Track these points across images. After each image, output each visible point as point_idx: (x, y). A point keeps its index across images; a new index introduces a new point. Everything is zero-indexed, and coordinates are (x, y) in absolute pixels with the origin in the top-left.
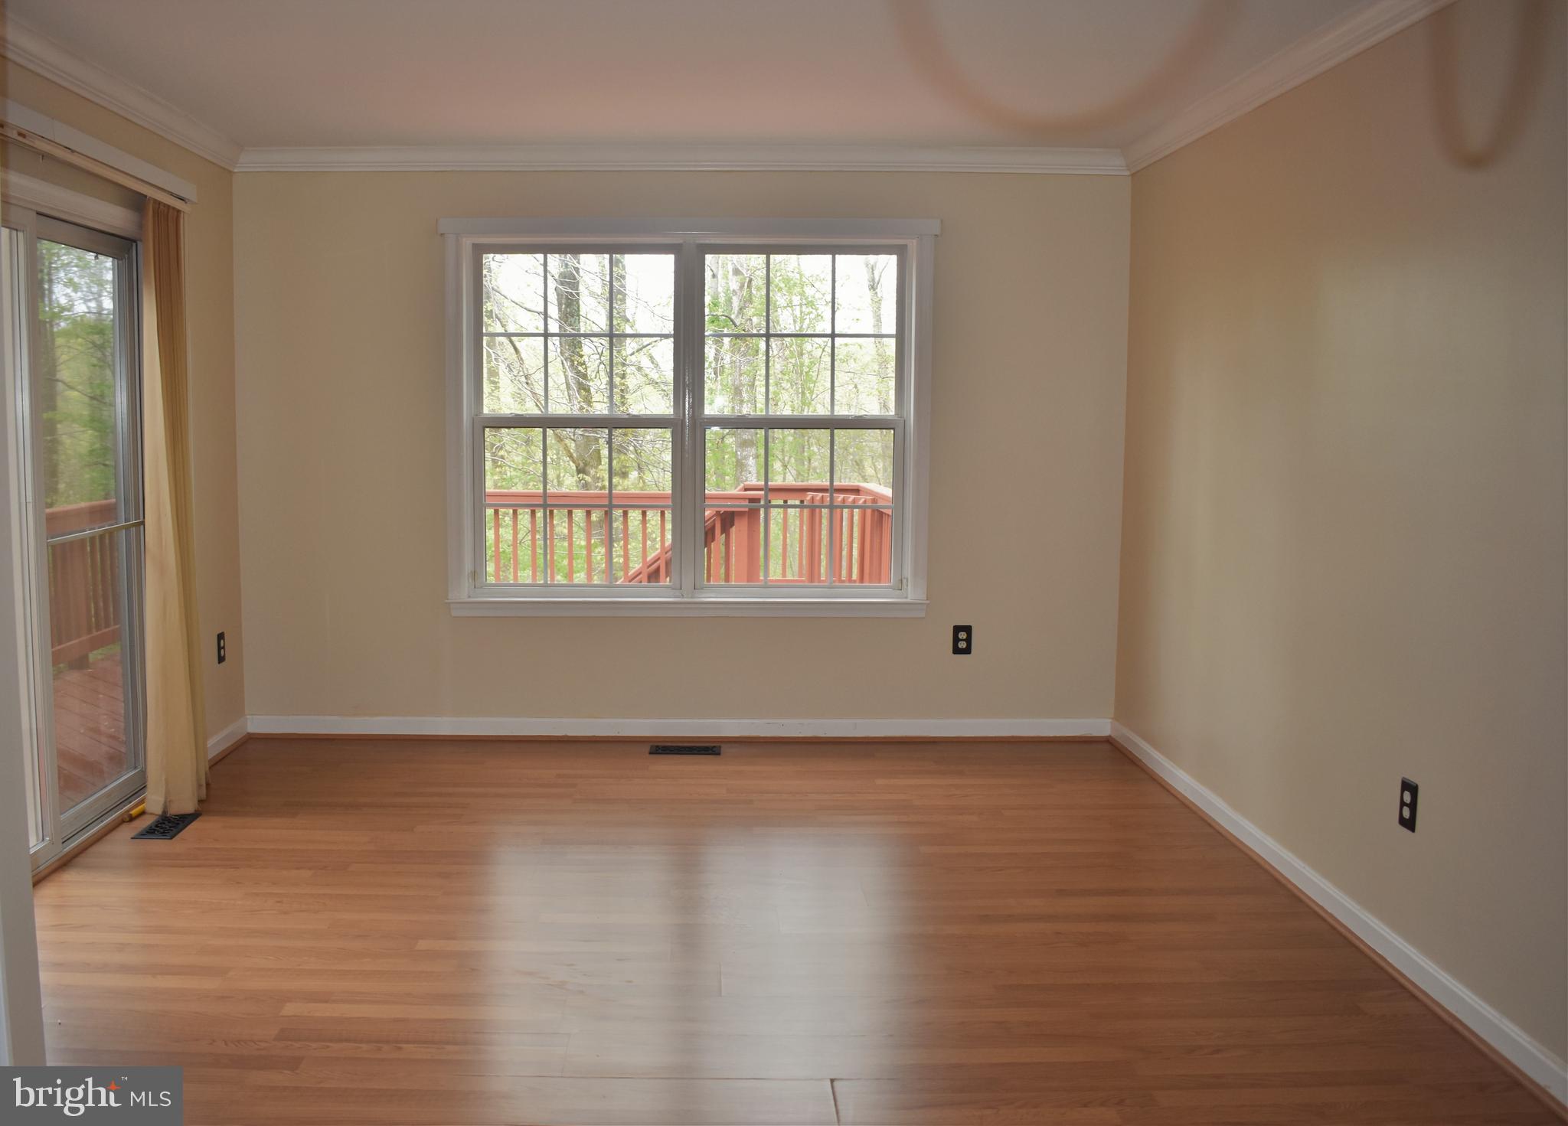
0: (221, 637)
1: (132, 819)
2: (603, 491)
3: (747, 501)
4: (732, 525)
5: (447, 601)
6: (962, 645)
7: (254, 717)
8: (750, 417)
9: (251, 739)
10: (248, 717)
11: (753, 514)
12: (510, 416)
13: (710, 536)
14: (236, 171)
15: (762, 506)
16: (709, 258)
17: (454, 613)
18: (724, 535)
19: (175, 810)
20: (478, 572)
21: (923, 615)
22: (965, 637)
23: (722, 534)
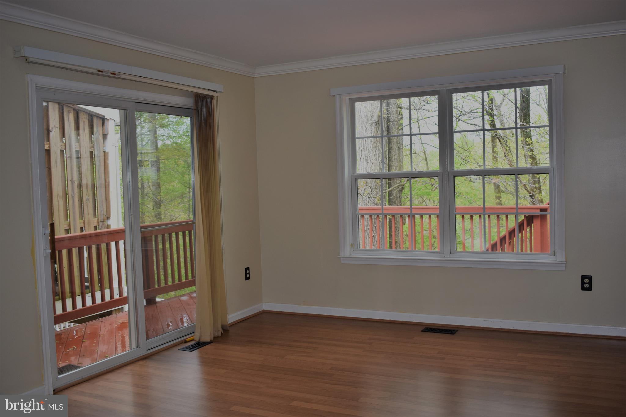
0: (247, 269)
1: (186, 342)
2: (437, 206)
3: (539, 210)
4: (533, 222)
5: (338, 256)
6: (586, 286)
7: (266, 303)
8: (475, 170)
9: (264, 312)
10: (263, 303)
11: (543, 218)
12: (367, 174)
13: (522, 228)
14: (255, 77)
15: (549, 214)
16: (455, 96)
17: (343, 262)
18: (529, 227)
19: (203, 340)
20: (354, 244)
21: (564, 269)
22: (588, 282)
23: (527, 226)
